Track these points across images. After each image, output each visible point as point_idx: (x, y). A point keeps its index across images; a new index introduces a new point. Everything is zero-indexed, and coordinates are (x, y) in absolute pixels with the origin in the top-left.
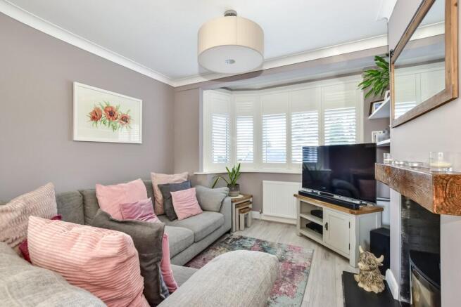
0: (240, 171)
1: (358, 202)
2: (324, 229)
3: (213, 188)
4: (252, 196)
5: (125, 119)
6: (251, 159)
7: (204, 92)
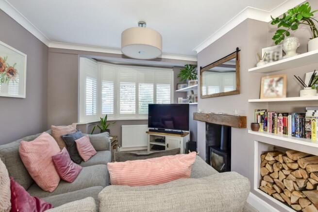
0: (108, 120)
1: (180, 131)
2: (166, 147)
3: (92, 134)
4: (117, 137)
5: (12, 72)
6: (112, 111)
7: (81, 58)
